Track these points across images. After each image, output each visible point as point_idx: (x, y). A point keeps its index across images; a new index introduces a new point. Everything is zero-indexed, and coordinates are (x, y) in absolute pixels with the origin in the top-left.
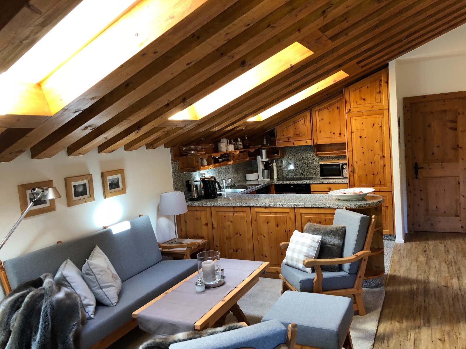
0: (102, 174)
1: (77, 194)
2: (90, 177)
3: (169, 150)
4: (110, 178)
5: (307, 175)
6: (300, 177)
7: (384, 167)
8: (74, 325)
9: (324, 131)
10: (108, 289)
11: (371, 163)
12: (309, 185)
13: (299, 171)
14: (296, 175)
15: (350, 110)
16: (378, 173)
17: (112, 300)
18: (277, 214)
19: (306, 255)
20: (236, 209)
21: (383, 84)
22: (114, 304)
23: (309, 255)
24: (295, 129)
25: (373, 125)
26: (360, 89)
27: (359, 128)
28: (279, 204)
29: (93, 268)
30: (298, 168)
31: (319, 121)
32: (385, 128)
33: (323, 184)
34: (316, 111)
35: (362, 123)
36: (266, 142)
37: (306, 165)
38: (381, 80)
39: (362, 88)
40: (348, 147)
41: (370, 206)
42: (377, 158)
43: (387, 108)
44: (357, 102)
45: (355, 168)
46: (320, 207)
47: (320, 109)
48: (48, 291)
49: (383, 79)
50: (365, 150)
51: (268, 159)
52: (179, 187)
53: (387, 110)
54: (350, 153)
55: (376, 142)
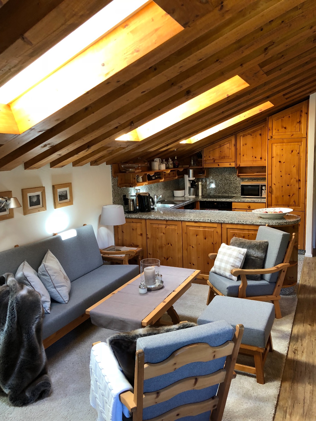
0: (53, 187)
1: (32, 204)
2: (42, 189)
3: (109, 166)
4: (60, 191)
5: (228, 194)
6: (222, 196)
7: (299, 190)
8: (36, 319)
9: (246, 155)
10: (61, 288)
11: (288, 185)
12: (231, 203)
13: (222, 190)
14: (219, 193)
15: (272, 137)
16: (293, 195)
17: (64, 298)
18: (206, 228)
19: (233, 265)
20: (169, 223)
21: (303, 114)
22: (66, 302)
23: (235, 265)
24: (221, 152)
25: (292, 151)
26: (282, 118)
27: (279, 154)
28: (208, 220)
29: (49, 270)
30: (221, 187)
31: (243, 145)
32: (302, 154)
33: (243, 202)
34: (240, 136)
35: (282, 149)
36: (193, 163)
37: (228, 185)
38: (302, 111)
39: (284, 117)
40: (268, 170)
41: (289, 224)
42: (293, 181)
43: (306, 137)
44: (278, 130)
45: (273, 190)
46: (244, 223)
47: (244, 135)
48: (13, 288)
49: (304, 110)
50: (283, 174)
51: (194, 178)
52: (117, 201)
53: (305, 139)
54: (270, 176)
55: (294, 167)
